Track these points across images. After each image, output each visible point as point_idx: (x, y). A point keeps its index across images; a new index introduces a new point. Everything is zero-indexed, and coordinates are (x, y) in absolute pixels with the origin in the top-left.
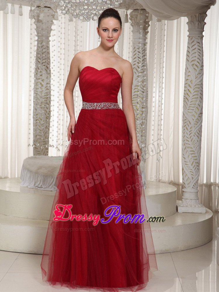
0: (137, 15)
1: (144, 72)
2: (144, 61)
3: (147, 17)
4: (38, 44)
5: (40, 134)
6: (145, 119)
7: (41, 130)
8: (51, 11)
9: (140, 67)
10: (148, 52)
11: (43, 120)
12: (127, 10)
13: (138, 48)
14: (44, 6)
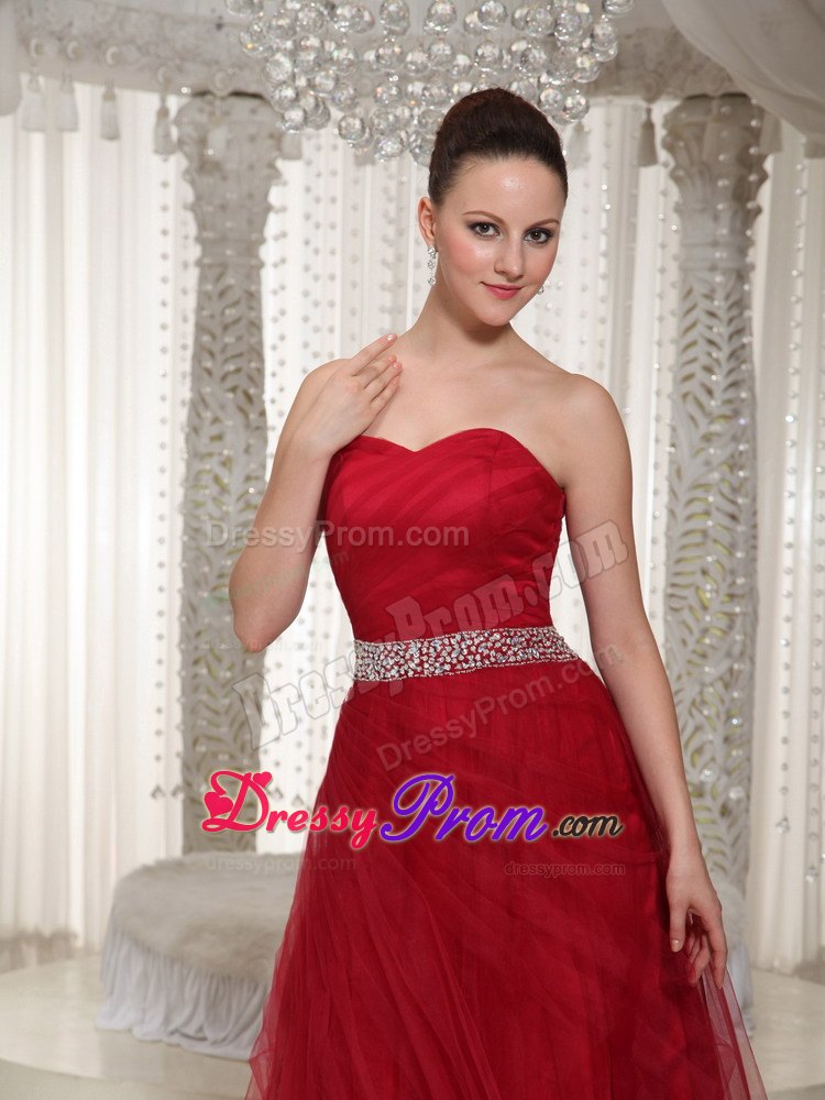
0: (702, 127)
1: (736, 414)
2: (737, 358)
3: (755, 135)
4: (202, 279)
5: (213, 731)
6: (742, 654)
7: (217, 713)
8: (264, 115)
9: (718, 393)
10: (756, 314)
11: (226, 662)
12: (651, 99)
13: (706, 291)
14: (231, 89)
